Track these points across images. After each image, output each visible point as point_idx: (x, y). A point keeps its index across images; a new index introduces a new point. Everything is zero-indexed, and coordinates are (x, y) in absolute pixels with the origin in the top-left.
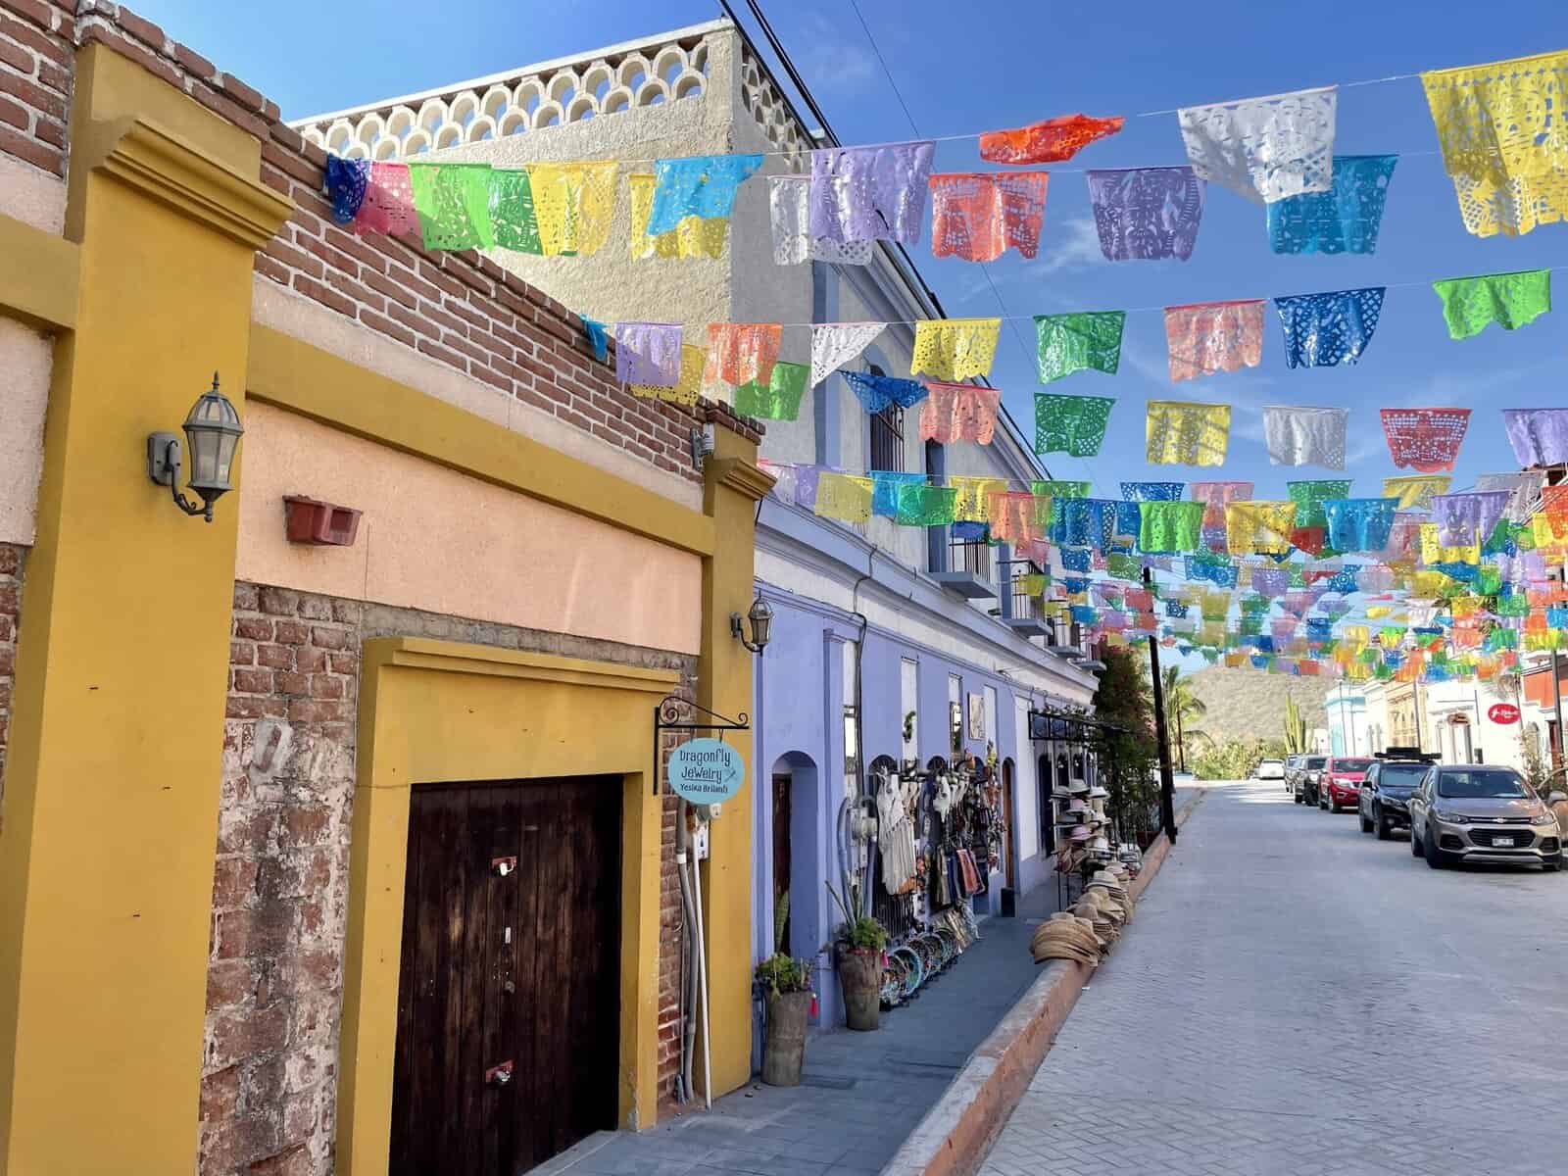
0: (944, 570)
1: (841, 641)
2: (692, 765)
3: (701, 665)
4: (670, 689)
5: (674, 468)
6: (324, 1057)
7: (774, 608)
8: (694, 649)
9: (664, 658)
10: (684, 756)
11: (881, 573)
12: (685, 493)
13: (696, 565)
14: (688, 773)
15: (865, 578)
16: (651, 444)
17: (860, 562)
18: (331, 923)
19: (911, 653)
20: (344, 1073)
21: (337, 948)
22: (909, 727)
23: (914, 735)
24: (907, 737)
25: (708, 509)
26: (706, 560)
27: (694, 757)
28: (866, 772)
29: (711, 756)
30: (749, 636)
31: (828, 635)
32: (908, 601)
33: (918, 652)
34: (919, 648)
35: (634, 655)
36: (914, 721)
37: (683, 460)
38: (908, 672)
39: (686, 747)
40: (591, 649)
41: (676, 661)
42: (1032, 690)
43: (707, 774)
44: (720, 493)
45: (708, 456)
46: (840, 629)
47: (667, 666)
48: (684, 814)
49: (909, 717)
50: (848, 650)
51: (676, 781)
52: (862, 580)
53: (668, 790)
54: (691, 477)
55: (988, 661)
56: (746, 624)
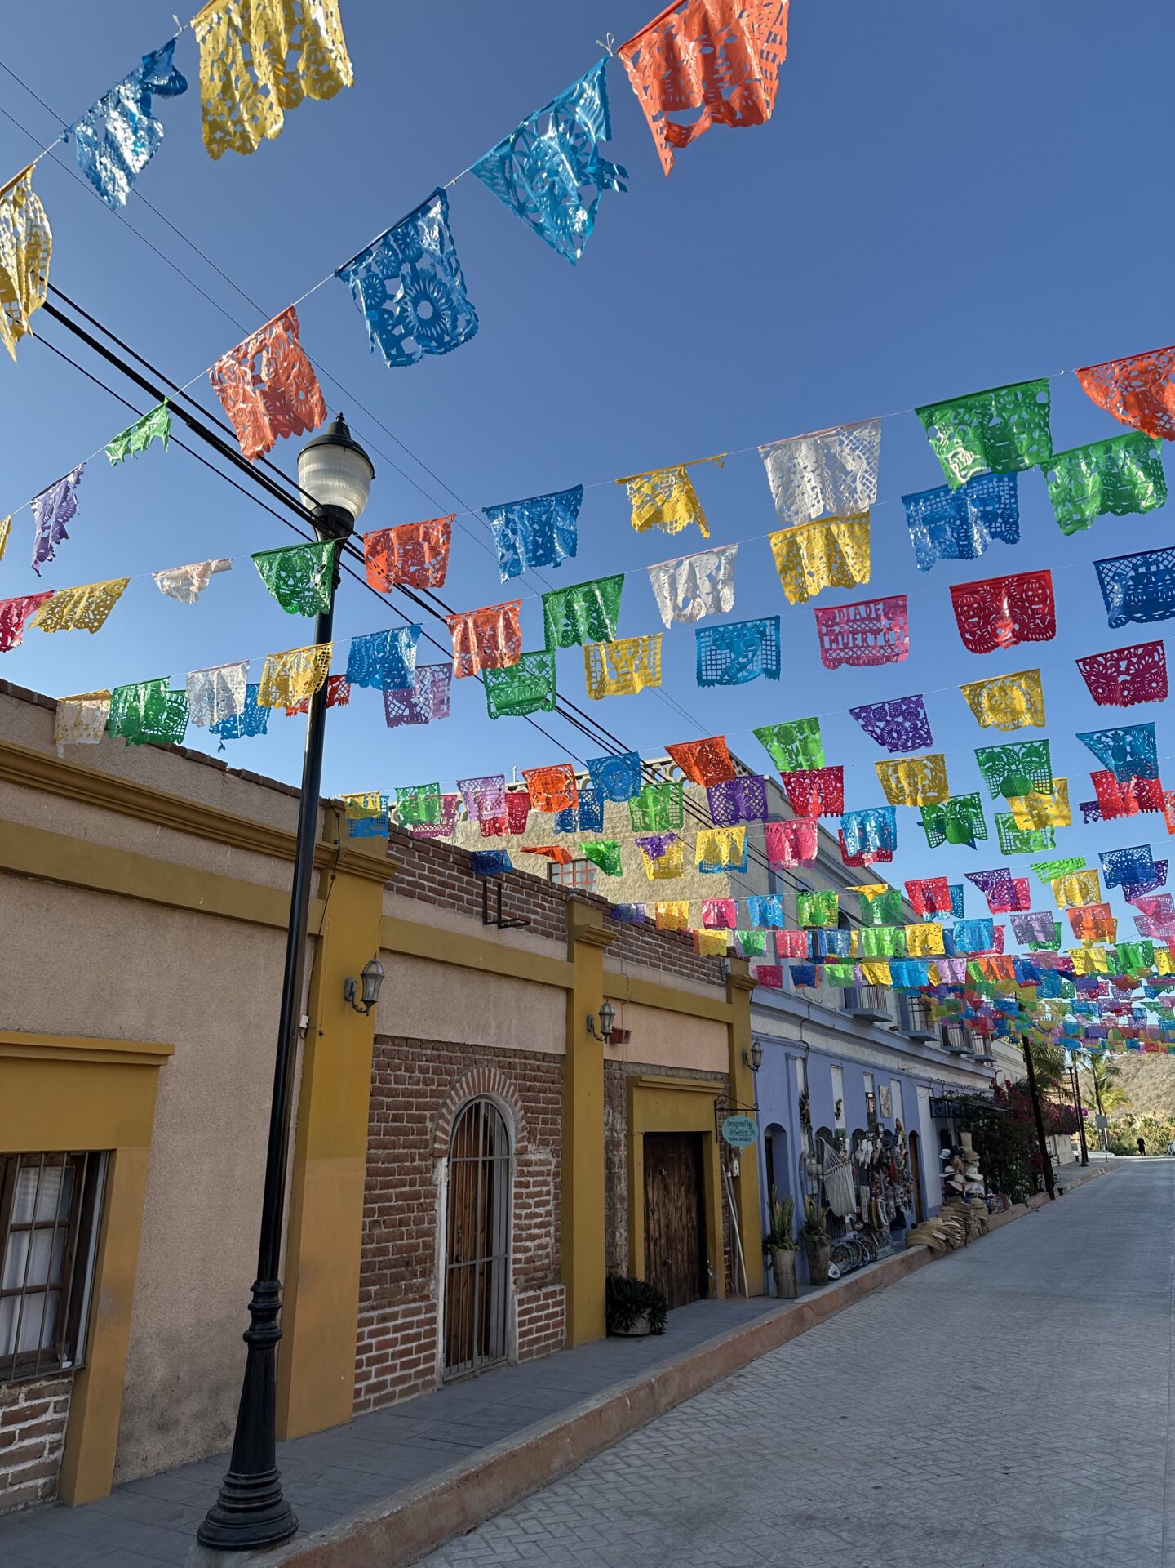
0: (856, 1006)
1: (795, 1059)
2: (734, 1128)
3: (730, 1078)
4: (721, 1091)
5: (714, 983)
6: (625, 1234)
7: (764, 1046)
8: (727, 1071)
9: (715, 1076)
10: (730, 1124)
11: (816, 1016)
12: (719, 994)
13: (725, 1028)
14: (731, 1132)
15: (805, 1020)
16: (705, 974)
17: (802, 1011)
18: (624, 1184)
19: (837, 1062)
20: (631, 1240)
21: (625, 1193)
22: (838, 1109)
23: (842, 1114)
24: (838, 1115)
25: (729, 1001)
26: (730, 1026)
27: (734, 1124)
28: (814, 1137)
29: (742, 1124)
30: (751, 1062)
31: (788, 1056)
32: (832, 1029)
33: (841, 1061)
34: (842, 1058)
35: (703, 1075)
36: (842, 1105)
37: (718, 978)
38: (836, 1077)
39: (730, 1119)
40: (688, 1074)
41: (719, 1076)
42: (931, 1081)
43: (741, 1132)
44: (734, 992)
45: (728, 975)
46: (794, 1052)
47: (716, 1079)
48: (729, 1153)
49: (838, 1103)
50: (799, 1064)
51: (726, 1136)
52: (802, 1022)
53: (722, 1138)
54: (720, 985)
55: (892, 1062)
56: (750, 1056)
